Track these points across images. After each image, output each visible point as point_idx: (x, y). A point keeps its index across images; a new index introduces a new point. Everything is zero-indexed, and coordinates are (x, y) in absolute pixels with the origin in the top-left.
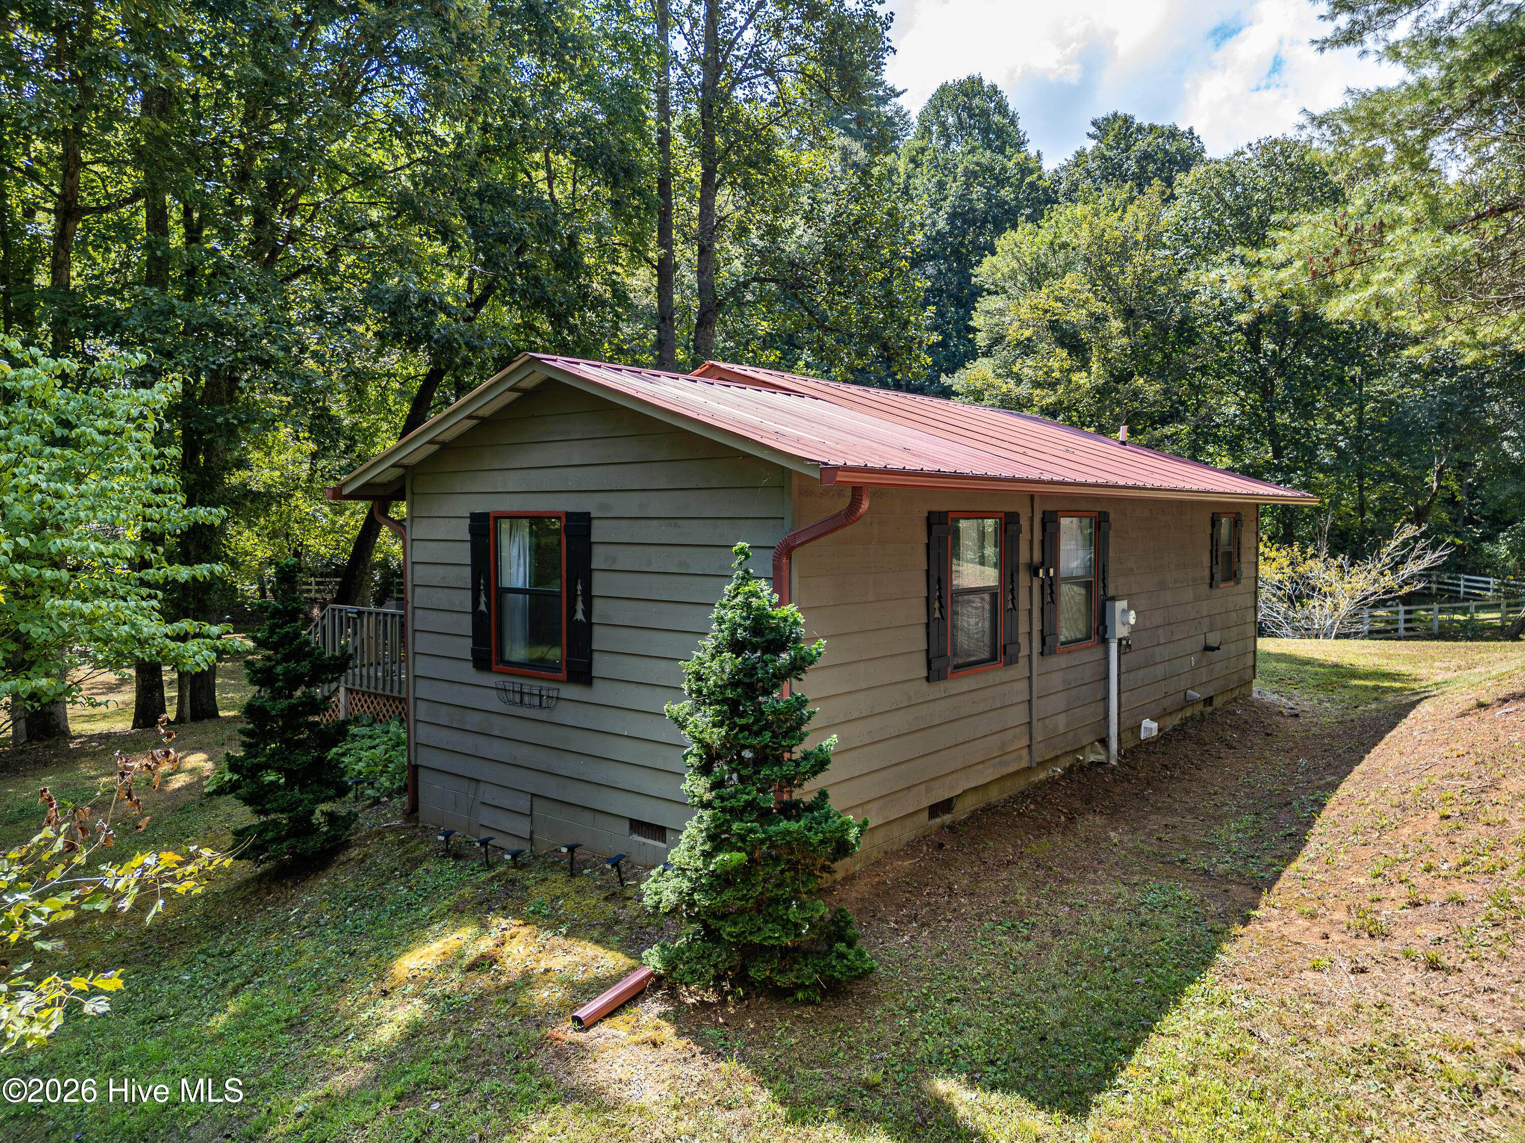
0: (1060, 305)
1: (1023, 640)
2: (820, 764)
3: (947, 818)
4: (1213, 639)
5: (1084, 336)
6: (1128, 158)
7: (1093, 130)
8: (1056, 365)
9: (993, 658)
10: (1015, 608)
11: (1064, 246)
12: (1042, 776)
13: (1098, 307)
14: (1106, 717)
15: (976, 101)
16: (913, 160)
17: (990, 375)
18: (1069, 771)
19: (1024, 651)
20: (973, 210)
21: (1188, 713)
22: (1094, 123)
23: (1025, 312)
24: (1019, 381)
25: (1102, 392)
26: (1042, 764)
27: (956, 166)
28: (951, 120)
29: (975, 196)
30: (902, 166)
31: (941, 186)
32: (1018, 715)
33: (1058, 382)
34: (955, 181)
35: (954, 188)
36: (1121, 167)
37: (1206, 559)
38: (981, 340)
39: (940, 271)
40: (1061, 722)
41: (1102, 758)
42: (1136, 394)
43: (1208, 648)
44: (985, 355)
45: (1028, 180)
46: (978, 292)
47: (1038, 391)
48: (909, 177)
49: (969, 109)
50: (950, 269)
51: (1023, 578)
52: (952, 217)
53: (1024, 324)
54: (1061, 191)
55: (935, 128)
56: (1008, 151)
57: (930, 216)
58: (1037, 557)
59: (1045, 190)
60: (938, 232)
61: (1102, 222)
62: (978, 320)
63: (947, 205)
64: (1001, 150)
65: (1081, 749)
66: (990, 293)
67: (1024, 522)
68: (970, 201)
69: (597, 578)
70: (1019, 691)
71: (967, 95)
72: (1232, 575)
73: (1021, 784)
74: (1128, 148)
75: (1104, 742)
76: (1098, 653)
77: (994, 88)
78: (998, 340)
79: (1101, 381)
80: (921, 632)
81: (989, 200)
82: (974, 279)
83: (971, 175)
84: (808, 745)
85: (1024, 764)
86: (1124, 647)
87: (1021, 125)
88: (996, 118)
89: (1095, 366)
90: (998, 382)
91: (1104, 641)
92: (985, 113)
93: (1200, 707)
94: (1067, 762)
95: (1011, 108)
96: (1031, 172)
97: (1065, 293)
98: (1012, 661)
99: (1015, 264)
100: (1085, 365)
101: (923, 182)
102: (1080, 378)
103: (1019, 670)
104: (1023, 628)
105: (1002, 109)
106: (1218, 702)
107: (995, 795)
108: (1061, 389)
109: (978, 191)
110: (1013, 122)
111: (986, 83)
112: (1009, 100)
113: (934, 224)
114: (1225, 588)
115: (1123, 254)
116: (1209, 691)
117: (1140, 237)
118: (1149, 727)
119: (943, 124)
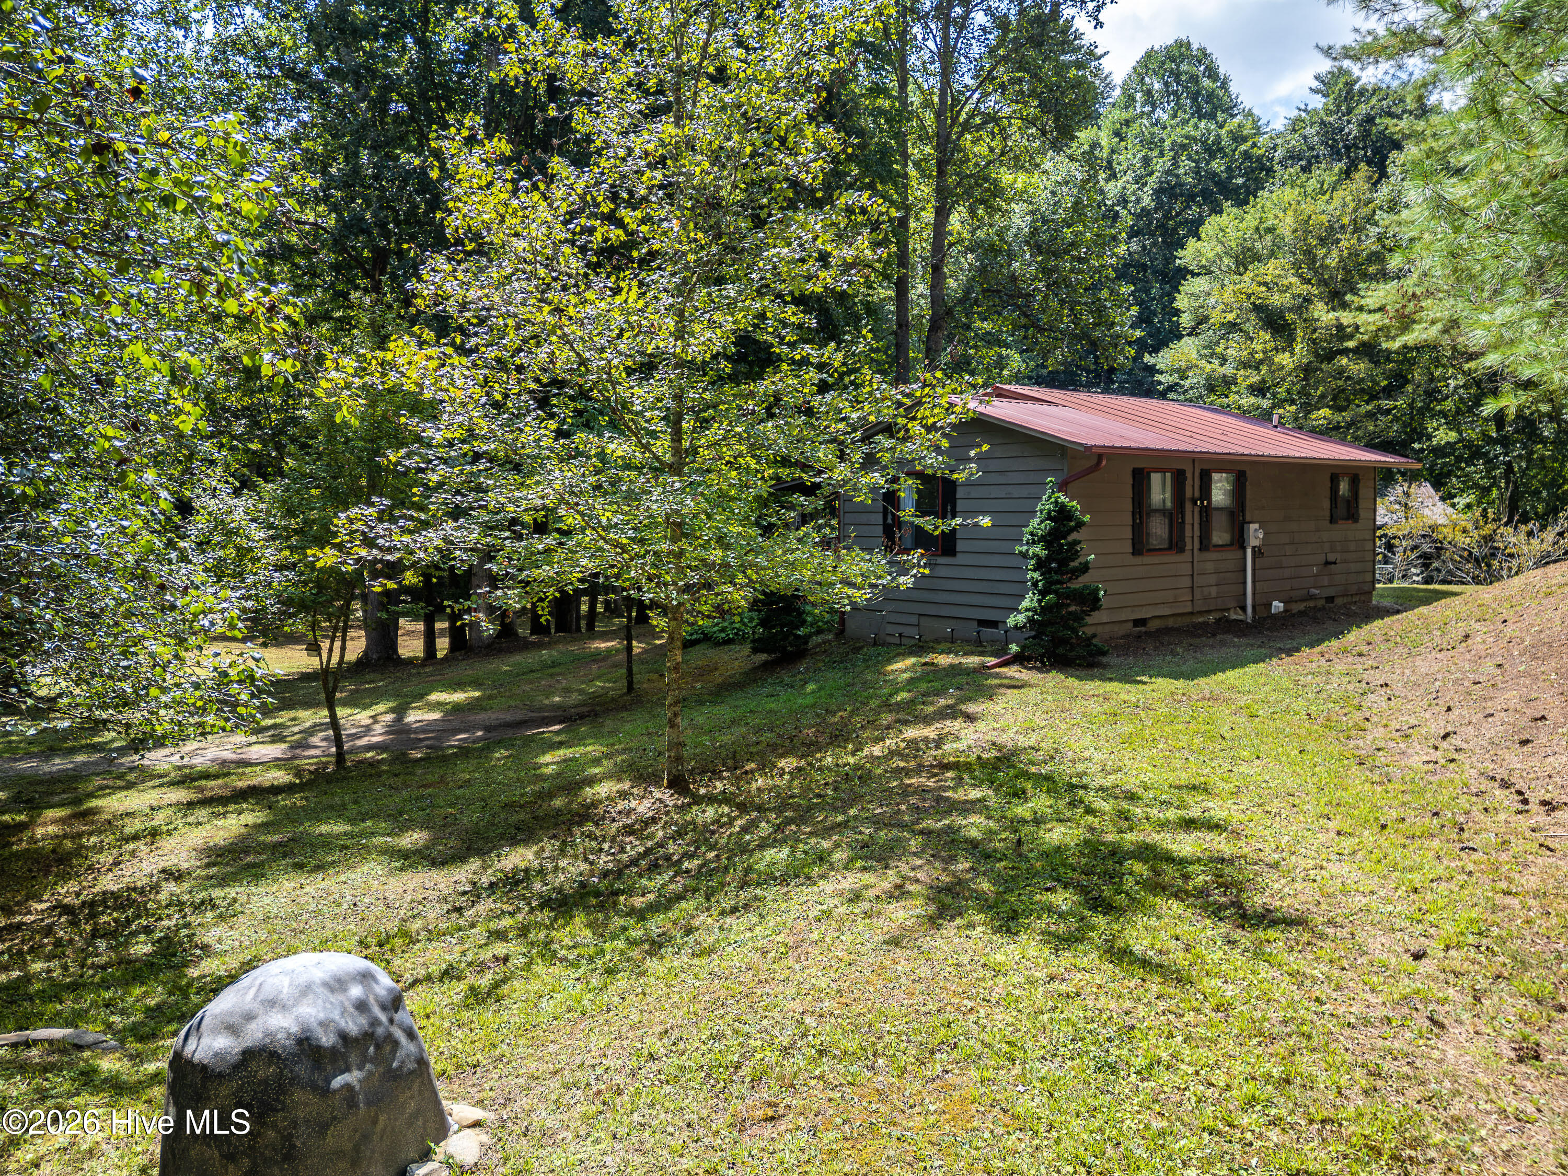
0: (1263, 289)
1: (1188, 540)
2: (1085, 568)
3: (1143, 629)
4: (1331, 558)
5: (1290, 317)
6: (1349, 122)
7: (1315, 84)
8: (1259, 347)
9: (1170, 548)
10: (1183, 522)
11: (1270, 230)
12: (1201, 620)
13: (1304, 289)
14: (1245, 594)
15: (1184, 67)
16: (1117, 134)
17: (1194, 355)
18: (1218, 621)
19: (1189, 547)
20: (1180, 185)
21: (1312, 604)
22: (1317, 78)
23: (1228, 296)
24: (1224, 360)
25: (1307, 370)
26: (1201, 613)
27: (1162, 140)
28: (1157, 86)
29: (1182, 171)
30: (1105, 139)
31: (1146, 161)
32: (1186, 582)
33: (1261, 362)
34: (1162, 155)
35: (1161, 164)
36: (1342, 130)
37: (1326, 504)
38: (1186, 320)
39: (1144, 248)
40: (1214, 591)
41: (1241, 617)
42: (1341, 372)
43: (1327, 563)
44: (1189, 335)
45: (1243, 147)
46: (1184, 273)
47: (1242, 372)
48: (1113, 151)
49: (1177, 75)
50: (1154, 244)
51: (1188, 506)
52: (1158, 192)
53: (1228, 308)
54: (1277, 159)
55: (1138, 96)
56: (1220, 117)
57: (1134, 193)
58: (1197, 494)
59: (1259, 159)
60: (1143, 209)
61: (1307, 208)
62: (1181, 302)
63: (1152, 181)
64: (1212, 116)
65: (1228, 610)
66: (1194, 275)
67: (1189, 475)
68: (1177, 176)
69: (959, 503)
70: (1186, 569)
71: (1174, 61)
72: (1353, 516)
73: (1187, 620)
74: (1349, 111)
75: (1244, 609)
76: (1239, 554)
77: (1203, 51)
78: (1202, 320)
79: (1305, 361)
80: (1130, 529)
81: (1197, 173)
82: (1178, 262)
83: (1180, 148)
84: (1081, 560)
85: (1189, 610)
86: (1257, 552)
87: (1234, 88)
88: (1206, 82)
89: (1298, 348)
90: (1202, 363)
91: (1243, 548)
92: (1194, 79)
93: (1323, 602)
94: (1218, 615)
95: (1222, 71)
96: (1245, 139)
97: (1269, 279)
98: (1181, 550)
99: (1219, 249)
100: (1289, 347)
101: (1129, 157)
102: (1284, 359)
103: (1187, 556)
104: (1188, 533)
105: (1212, 72)
106: (1339, 601)
107: (1170, 623)
108: (1264, 369)
109: (1186, 164)
110: (1224, 85)
111: (1195, 46)
112: (1219, 62)
113: (1138, 201)
114: (1343, 525)
115: (1328, 238)
116: (1331, 592)
117: (1346, 220)
118: (1277, 606)
119: (1149, 93)
